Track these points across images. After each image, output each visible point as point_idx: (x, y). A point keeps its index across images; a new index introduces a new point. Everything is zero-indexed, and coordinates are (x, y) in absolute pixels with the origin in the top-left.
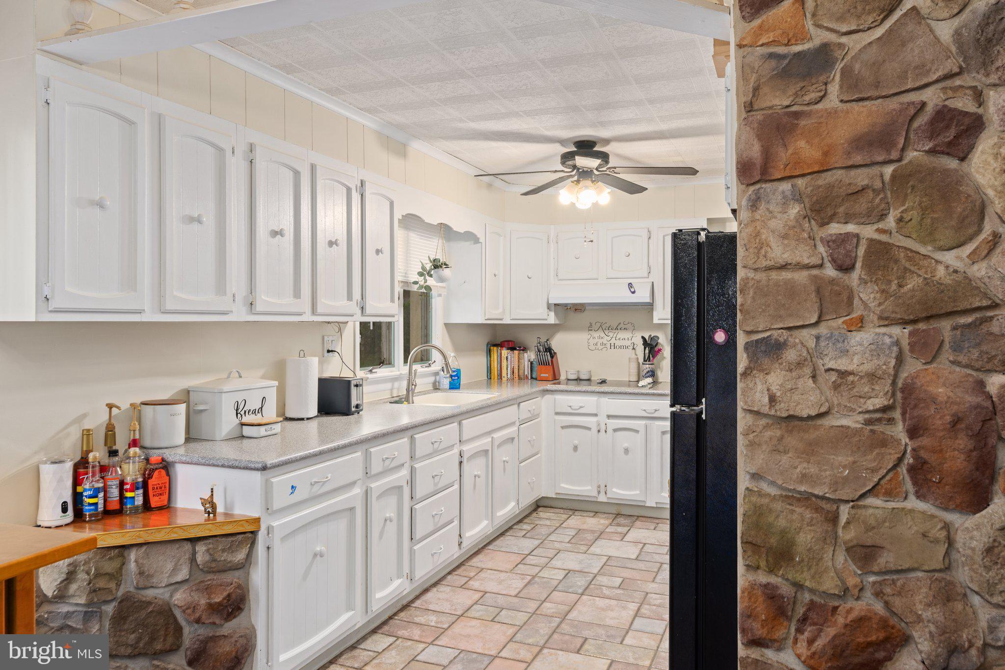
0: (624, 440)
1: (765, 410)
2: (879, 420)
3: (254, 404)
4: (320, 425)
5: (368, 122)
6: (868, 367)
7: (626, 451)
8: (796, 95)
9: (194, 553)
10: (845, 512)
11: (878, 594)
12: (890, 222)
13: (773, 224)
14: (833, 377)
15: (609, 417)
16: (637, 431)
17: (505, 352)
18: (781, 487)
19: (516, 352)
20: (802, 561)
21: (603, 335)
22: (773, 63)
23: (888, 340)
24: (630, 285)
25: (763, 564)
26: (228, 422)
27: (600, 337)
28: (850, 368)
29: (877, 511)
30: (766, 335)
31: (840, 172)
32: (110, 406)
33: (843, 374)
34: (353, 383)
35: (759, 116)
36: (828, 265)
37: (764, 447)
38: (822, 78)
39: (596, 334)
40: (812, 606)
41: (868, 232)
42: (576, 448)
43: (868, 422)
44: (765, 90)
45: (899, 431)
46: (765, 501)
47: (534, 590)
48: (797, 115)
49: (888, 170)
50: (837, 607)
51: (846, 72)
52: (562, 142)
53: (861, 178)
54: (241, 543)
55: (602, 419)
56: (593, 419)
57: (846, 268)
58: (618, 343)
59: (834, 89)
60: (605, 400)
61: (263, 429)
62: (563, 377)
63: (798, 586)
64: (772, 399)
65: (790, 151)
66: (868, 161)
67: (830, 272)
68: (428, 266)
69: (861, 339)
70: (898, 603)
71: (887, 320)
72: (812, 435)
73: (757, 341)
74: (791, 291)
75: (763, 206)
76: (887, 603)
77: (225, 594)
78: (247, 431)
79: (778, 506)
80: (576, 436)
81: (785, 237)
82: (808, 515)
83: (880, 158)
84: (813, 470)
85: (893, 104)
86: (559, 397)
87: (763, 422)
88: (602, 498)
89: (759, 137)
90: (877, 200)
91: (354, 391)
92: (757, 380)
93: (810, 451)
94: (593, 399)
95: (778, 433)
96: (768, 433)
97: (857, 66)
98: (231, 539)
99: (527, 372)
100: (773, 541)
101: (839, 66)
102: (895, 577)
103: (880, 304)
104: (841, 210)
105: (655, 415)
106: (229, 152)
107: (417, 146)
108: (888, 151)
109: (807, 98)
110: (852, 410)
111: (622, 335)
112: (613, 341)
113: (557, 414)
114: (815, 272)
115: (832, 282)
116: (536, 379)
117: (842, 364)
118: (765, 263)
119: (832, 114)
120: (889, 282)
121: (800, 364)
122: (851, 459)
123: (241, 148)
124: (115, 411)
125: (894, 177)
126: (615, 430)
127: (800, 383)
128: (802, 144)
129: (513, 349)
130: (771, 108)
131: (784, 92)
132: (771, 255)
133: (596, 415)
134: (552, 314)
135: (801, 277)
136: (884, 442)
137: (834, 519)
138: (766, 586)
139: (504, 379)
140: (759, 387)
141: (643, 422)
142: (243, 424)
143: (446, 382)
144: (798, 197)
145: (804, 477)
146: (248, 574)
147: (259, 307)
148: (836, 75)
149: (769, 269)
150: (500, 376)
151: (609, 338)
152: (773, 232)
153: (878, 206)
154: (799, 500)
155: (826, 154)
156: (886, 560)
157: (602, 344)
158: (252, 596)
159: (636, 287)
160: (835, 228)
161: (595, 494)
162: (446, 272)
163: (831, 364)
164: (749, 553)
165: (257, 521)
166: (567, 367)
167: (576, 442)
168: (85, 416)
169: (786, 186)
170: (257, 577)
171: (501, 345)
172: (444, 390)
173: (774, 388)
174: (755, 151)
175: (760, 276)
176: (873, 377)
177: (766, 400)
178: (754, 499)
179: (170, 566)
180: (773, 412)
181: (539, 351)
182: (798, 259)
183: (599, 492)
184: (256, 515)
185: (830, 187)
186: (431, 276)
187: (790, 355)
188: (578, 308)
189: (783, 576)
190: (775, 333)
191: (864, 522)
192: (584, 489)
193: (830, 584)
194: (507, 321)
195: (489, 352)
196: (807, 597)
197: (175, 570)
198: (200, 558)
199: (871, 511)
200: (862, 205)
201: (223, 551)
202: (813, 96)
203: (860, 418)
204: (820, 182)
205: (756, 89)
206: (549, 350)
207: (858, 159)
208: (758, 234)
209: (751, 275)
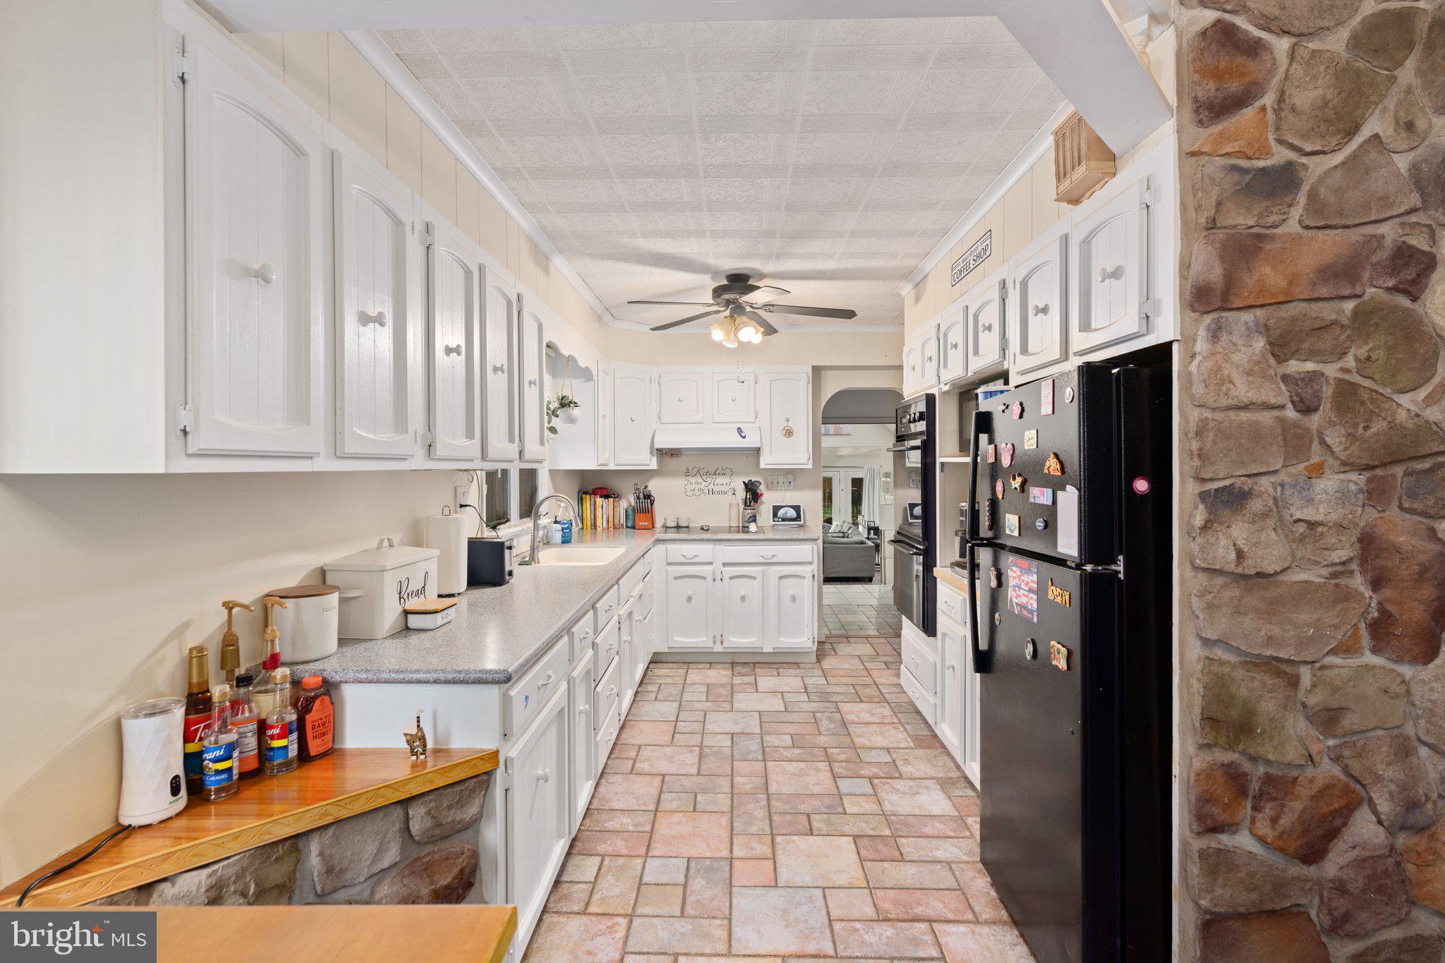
0: (741, 587)
1: (1231, 567)
2: (1342, 573)
3: (415, 585)
4: (472, 600)
6: (1335, 516)
7: (743, 598)
8: (1261, 215)
9: (407, 819)
10: (1306, 674)
11: (1337, 759)
12: (1350, 361)
13: (1237, 358)
14: (1301, 528)
15: (725, 564)
16: (754, 578)
17: (599, 500)
18: (1238, 651)
19: (611, 500)
20: (1264, 732)
21: (700, 480)
22: (1236, 177)
23: (1353, 488)
24: (739, 430)
25: (1222, 741)
26: (390, 615)
27: (697, 483)
28: (1319, 518)
29: (1342, 671)
30: (1227, 482)
31: (1302, 304)
32: (229, 606)
33: (1312, 525)
34: (507, 544)
35: (1221, 235)
36: (1290, 406)
37: (1225, 609)
38: (1288, 199)
39: (693, 480)
40: (1268, 779)
41: (1331, 370)
42: (689, 599)
43: (1334, 575)
44: (1229, 205)
45: (1358, 582)
46: (1226, 670)
47: (711, 764)
48: (1259, 237)
49: (1349, 306)
50: (1295, 779)
51: (1313, 195)
52: (717, 273)
53: (1327, 311)
54: (473, 791)
55: (718, 566)
56: (709, 568)
57: (1307, 409)
58: (716, 489)
59: (1296, 212)
60: (720, 548)
61: (439, 616)
62: (659, 523)
63: (1254, 759)
64: (1240, 555)
65: (1255, 278)
66: (1334, 294)
67: (1290, 413)
68: (555, 405)
69: (1327, 485)
70: (1355, 766)
71: (1347, 466)
72: (1274, 593)
73: (1216, 490)
74: (1256, 434)
75: (1224, 337)
76: (1346, 770)
77: (456, 870)
78: (414, 621)
79: (1239, 674)
80: (691, 587)
81: (1249, 373)
82: (1270, 681)
83: (1346, 292)
84: (1277, 631)
85: (1355, 235)
86: (671, 547)
87: (1220, 581)
88: (718, 648)
89: (1222, 259)
90: (1343, 337)
92: (1220, 535)
93: (1271, 611)
94: (702, 547)
95: (1237, 592)
96: (1227, 594)
97: (1323, 191)
98: (458, 788)
99: (623, 521)
100: (1235, 714)
101: (1305, 188)
102: (1355, 738)
103: (1346, 449)
104: (1305, 345)
105: (774, 560)
106: (408, 229)
107: (558, 262)
108: (1353, 285)
109: (1270, 220)
110: (1316, 563)
111: (720, 480)
112: (711, 487)
113: (669, 564)
114: (1276, 413)
115: (1295, 425)
116: (634, 528)
117: (1309, 514)
118: (1225, 402)
119: (1295, 239)
120: (1355, 426)
121: (1265, 515)
122: (1315, 617)
123: (419, 227)
124: (235, 610)
125: (1355, 313)
126: (731, 578)
127: (1263, 536)
128: (1267, 270)
129: (606, 496)
130: (1234, 227)
131: (1249, 210)
132: (1233, 393)
133: (711, 563)
134: (655, 459)
135: (1266, 418)
136: (1348, 596)
137: (1294, 682)
138: (1230, 765)
139: (599, 529)
140: (1223, 542)
141: (760, 568)
142: (406, 613)
143: (558, 537)
144: (1266, 329)
145: (1270, 640)
146: (478, 832)
147: (440, 450)
148: (1302, 198)
149: (1229, 408)
150: (594, 526)
151: (707, 484)
152: (1237, 367)
153: (1343, 342)
154: (1257, 665)
155: (1291, 283)
156: (1349, 721)
157: (700, 490)
158: (484, 863)
159: (746, 432)
160: (1295, 367)
161: (710, 644)
162: (575, 412)
163: (1298, 515)
164: (1208, 730)
165: (496, 754)
166: (662, 514)
167: (690, 592)
168: (186, 625)
169: (1247, 317)
170: (491, 834)
171: (595, 492)
172: (556, 545)
173: (1240, 543)
174: (1216, 274)
175: (1219, 416)
176: (1340, 527)
177: (1233, 556)
178: (1215, 668)
179: (371, 848)
180: (1240, 570)
181: (638, 498)
182: (1264, 398)
183: (715, 642)
184: (491, 746)
185: (1294, 319)
186: (557, 416)
187: (1256, 505)
188: (674, 453)
189: (1243, 753)
190: (1239, 481)
191: (1331, 684)
192: (699, 641)
193: (1292, 754)
194: (612, 467)
195: (581, 501)
196: (1261, 769)
197: (380, 853)
198: (415, 827)
199: (1336, 671)
200: (1326, 342)
201: (450, 807)
202: (1274, 218)
203: (1325, 572)
204: (1282, 314)
205: (1219, 204)
206: (648, 496)
207: (1324, 292)
208: (1219, 369)
209: (1209, 415)
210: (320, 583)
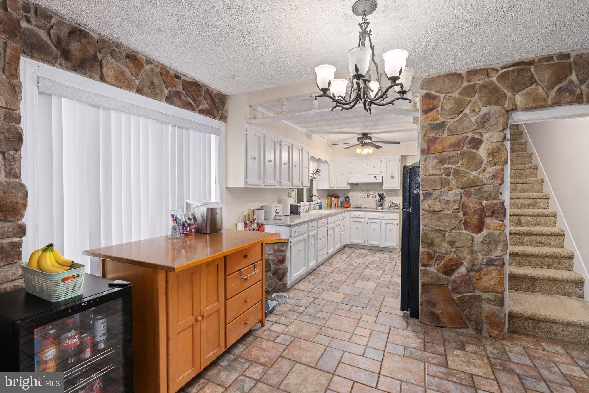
0: (374, 226)
1: (428, 209)
2: (456, 212)
3: (278, 211)
4: (290, 217)
5: (303, 130)
6: (453, 199)
7: (374, 229)
8: (436, 133)
9: (274, 247)
10: (447, 234)
11: (455, 253)
12: (459, 164)
13: (430, 165)
14: (445, 201)
15: (368, 219)
16: (378, 223)
17: (333, 198)
18: (431, 228)
19: (337, 198)
20: (436, 245)
21: (365, 193)
22: (430, 126)
23: (458, 193)
24: (375, 177)
25: (426, 246)
26: (273, 215)
27: (364, 194)
28: (449, 199)
29: (455, 233)
30: (428, 191)
31: (447, 152)
32: (249, 210)
33: (447, 201)
34: (299, 206)
35: (427, 138)
36: (444, 175)
37: (427, 218)
38: (443, 130)
39: (363, 193)
40: (439, 256)
41: (454, 167)
42: (357, 229)
43: (453, 212)
44: (428, 132)
45: (461, 214)
46: (427, 231)
47: (350, 267)
48: (436, 138)
49: (459, 152)
50: (445, 257)
51: (449, 128)
52: (358, 134)
53: (452, 154)
54: (285, 245)
55: (366, 219)
56: (364, 219)
57: (448, 175)
58: (370, 196)
59: (446, 132)
60: (367, 213)
61: (282, 217)
62: (352, 206)
63: (435, 252)
64: (429, 207)
65: (434, 147)
66: (454, 150)
67: (444, 176)
68: (315, 172)
69: (452, 192)
70: (460, 255)
71: (458, 188)
72: (439, 215)
73: (425, 193)
74: (434, 181)
75: (427, 160)
76: (457, 255)
77: (281, 257)
78: (277, 218)
79: (430, 232)
80: (357, 225)
81: (433, 168)
82: (438, 234)
83: (457, 149)
84: (439, 224)
85: (460, 136)
86: (352, 212)
87: (427, 212)
88: (366, 244)
89: (427, 144)
90: (456, 159)
91: (299, 208)
92: (426, 202)
93: (439, 219)
94: (363, 213)
95: (431, 215)
96: (428, 215)
97: (451, 127)
98: (282, 244)
99: (340, 205)
100: (429, 241)
101: (447, 127)
102: (459, 249)
103: (456, 184)
104: (447, 161)
105: (384, 218)
106: (276, 143)
107: (314, 136)
108: (459, 148)
109: (439, 134)
110: (449, 209)
111: (371, 193)
112: (368, 195)
113: (351, 218)
114: (440, 176)
115: (445, 179)
116: (343, 207)
117: (447, 198)
118: (428, 174)
119: (445, 138)
120: (459, 179)
121: (436, 198)
122: (449, 221)
123: (279, 141)
124: (250, 210)
125: (460, 154)
126: (370, 223)
127: (436, 203)
128: (437, 145)
129: (335, 197)
130: (430, 136)
131: (433, 133)
132: (429, 172)
133: (364, 218)
134: (349, 186)
135: (437, 177)
136: (457, 217)
137: (444, 235)
138: (427, 252)
139: (333, 207)
140: (426, 204)
141: (380, 220)
142: (276, 216)
143: (318, 207)
144: (436, 158)
145: (437, 225)
146: (285, 253)
147: (282, 184)
148: (446, 129)
149: (429, 175)
150: (331, 206)
151: (367, 194)
152: (430, 166)
153: (456, 160)
154: (436, 231)
155: (443, 148)
156: (457, 244)
157: (365, 196)
158: (286, 259)
159: (377, 177)
160: (446, 166)
161: (364, 243)
162: (320, 173)
163: (444, 199)
164: (423, 244)
165: (289, 239)
166: (353, 203)
167: (358, 227)
168: (244, 212)
169: (433, 156)
170: (288, 254)
171: (332, 196)
172: (317, 209)
173: (430, 204)
174: (426, 147)
175: (426, 177)
176: (454, 201)
177: (428, 207)
178: (424, 231)
179: (268, 250)
180: (429, 210)
181: (344, 198)
182: (436, 173)
183: (365, 242)
184: (288, 238)
185: (445, 156)
186: (316, 174)
187: (434, 196)
188: (357, 184)
189: (431, 250)
190: (430, 191)
191: (452, 236)
192: (360, 241)
193: (443, 251)
194: (335, 188)
195: (328, 198)
196: (437, 254)
197: (270, 251)
198: (275, 248)
199: (453, 233)
200: (452, 160)
201: (281, 247)
202: (440, 134)
203: (451, 211)
204: (442, 155)
205: (426, 132)
206: (348, 197)
207: (451, 149)
208: (426, 167)
209: (424, 177)
210: (262, 208)
